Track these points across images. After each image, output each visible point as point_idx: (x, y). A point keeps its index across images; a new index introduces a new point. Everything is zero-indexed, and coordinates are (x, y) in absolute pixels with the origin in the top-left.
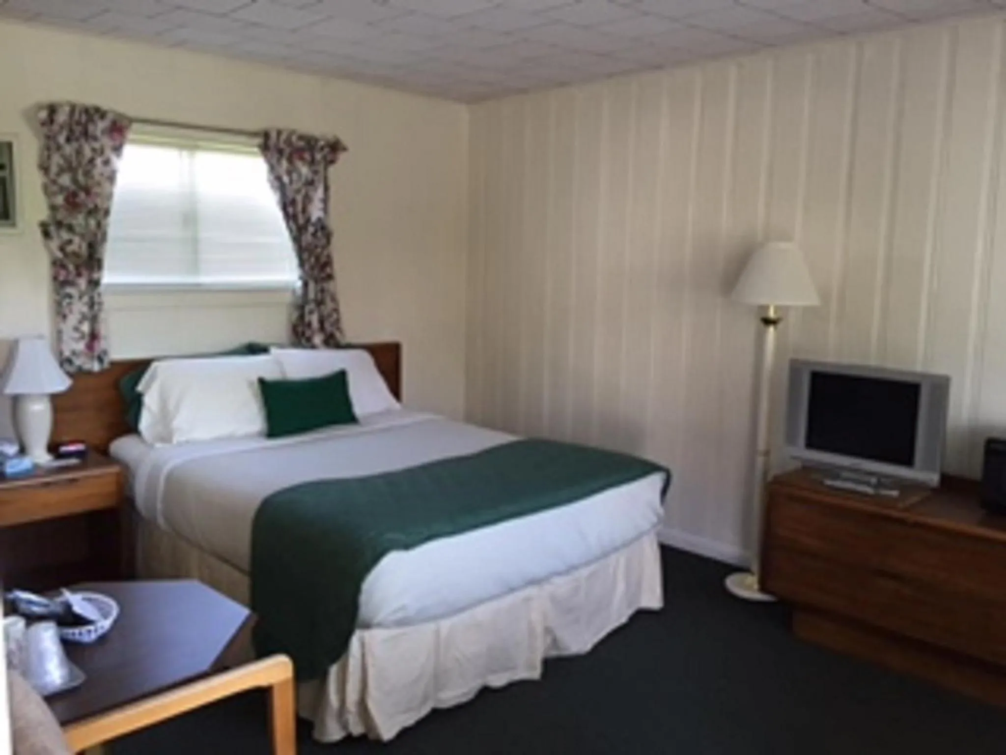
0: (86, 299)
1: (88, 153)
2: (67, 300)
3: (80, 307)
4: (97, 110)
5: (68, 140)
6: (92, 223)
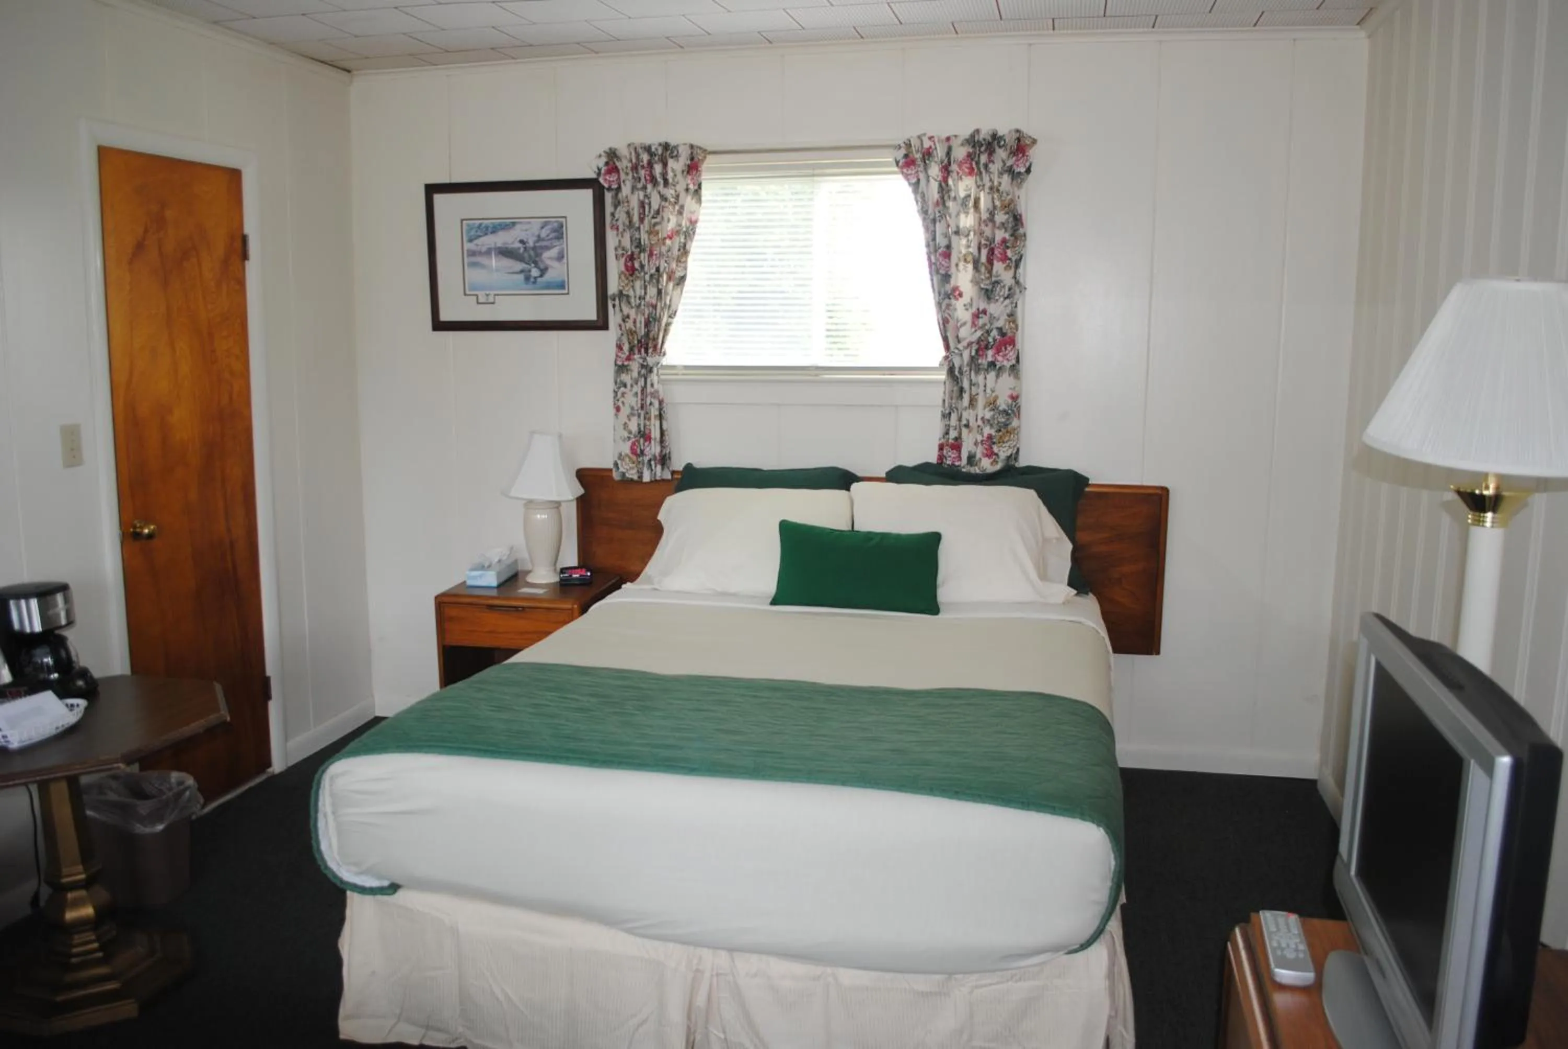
0: (637, 388)
1: (655, 202)
2: (622, 389)
3: (631, 400)
4: (666, 146)
5: (634, 189)
6: (652, 291)
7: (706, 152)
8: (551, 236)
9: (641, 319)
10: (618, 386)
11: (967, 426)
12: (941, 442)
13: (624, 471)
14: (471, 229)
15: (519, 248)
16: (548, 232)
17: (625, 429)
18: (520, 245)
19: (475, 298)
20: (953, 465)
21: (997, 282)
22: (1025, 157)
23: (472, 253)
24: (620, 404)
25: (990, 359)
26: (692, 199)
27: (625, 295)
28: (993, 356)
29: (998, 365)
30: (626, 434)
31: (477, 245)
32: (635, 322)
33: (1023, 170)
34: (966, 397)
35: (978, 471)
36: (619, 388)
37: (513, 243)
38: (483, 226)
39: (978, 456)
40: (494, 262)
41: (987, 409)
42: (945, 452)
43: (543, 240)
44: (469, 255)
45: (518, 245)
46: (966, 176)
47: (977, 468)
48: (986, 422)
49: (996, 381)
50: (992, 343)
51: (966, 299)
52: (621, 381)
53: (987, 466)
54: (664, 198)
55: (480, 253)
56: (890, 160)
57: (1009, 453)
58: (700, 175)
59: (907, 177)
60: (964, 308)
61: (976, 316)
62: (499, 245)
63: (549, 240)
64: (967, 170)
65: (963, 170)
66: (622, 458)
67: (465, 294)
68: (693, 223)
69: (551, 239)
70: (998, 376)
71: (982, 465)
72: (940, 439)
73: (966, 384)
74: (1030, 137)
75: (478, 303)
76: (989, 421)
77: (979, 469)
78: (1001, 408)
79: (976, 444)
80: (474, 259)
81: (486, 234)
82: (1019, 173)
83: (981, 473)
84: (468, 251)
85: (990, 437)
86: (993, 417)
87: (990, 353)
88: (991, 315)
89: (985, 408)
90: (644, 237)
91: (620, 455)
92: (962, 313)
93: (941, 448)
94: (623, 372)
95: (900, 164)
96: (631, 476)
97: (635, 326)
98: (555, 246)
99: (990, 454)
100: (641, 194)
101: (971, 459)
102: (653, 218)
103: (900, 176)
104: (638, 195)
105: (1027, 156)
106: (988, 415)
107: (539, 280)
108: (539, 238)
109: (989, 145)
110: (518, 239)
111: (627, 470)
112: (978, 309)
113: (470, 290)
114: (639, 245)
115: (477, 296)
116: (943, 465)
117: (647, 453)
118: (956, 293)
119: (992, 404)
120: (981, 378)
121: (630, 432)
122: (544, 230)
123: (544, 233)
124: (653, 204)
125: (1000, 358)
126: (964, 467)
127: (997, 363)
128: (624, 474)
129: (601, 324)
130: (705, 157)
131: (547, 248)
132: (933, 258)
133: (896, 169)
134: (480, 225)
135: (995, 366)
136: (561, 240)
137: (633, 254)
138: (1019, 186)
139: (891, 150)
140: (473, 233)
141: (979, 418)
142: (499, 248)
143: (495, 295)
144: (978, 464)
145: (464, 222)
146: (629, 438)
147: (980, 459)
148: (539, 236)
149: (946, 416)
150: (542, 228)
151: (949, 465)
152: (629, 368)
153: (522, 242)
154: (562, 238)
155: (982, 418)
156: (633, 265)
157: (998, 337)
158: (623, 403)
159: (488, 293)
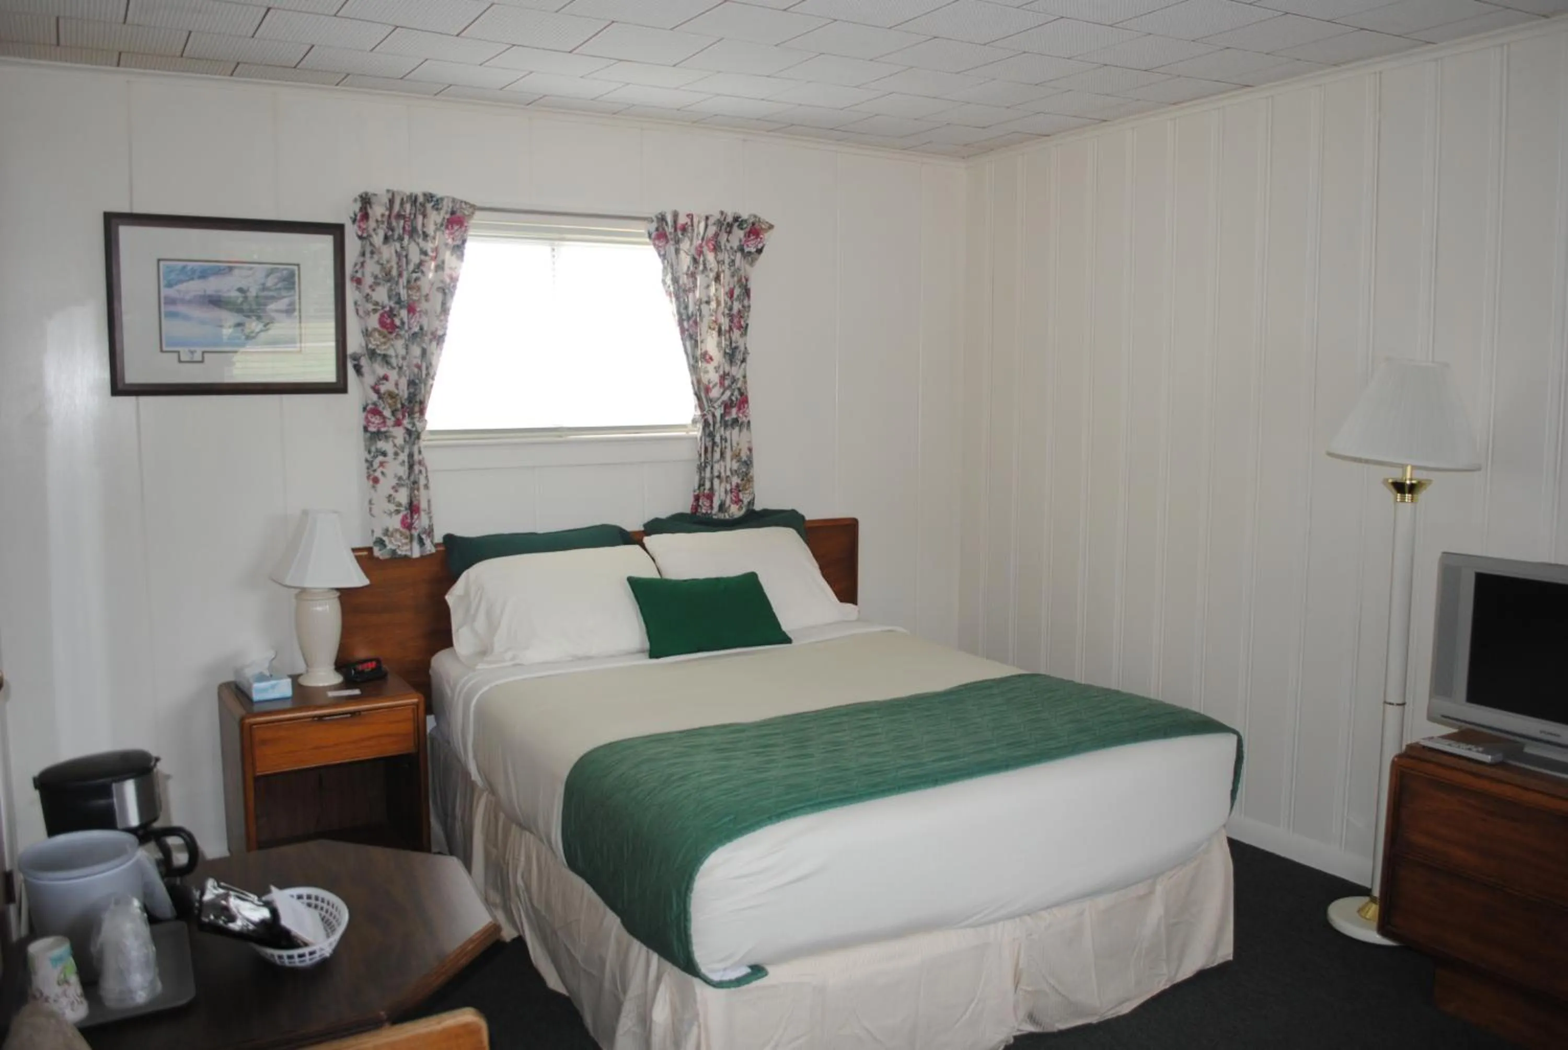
7: (474, 208)
8: (279, 285)
9: (403, 383)
10: (372, 454)
11: (719, 477)
12: (696, 493)
13: (394, 548)
14: (171, 271)
15: (237, 298)
16: (276, 280)
17: (389, 501)
18: (238, 294)
19: (176, 355)
20: (707, 513)
21: (736, 348)
22: (759, 240)
23: (171, 301)
24: (378, 474)
25: (734, 415)
26: (452, 255)
27: (380, 355)
28: (737, 413)
29: (740, 421)
30: (392, 507)
31: (179, 291)
32: (397, 385)
33: (753, 250)
34: (718, 450)
35: (727, 517)
36: (375, 457)
37: (229, 291)
38: (189, 268)
39: (728, 502)
40: (198, 313)
41: (734, 461)
42: (701, 501)
43: (268, 289)
44: (165, 303)
45: (234, 294)
46: (710, 252)
47: (726, 514)
48: (734, 473)
49: (739, 435)
50: (735, 402)
51: (714, 364)
52: (377, 449)
53: (735, 511)
54: (425, 253)
55: (183, 301)
56: (643, 231)
57: (749, 500)
58: (466, 231)
59: (658, 248)
60: (714, 370)
61: (723, 377)
62: (209, 292)
63: (276, 289)
64: (712, 247)
65: (708, 246)
66: (389, 533)
67: (162, 351)
68: (454, 280)
69: (280, 289)
70: (740, 431)
71: (731, 512)
72: (695, 491)
73: (718, 439)
74: (767, 223)
75: (180, 361)
76: (736, 471)
77: (729, 515)
78: (743, 460)
79: (726, 492)
80: (172, 308)
81: (192, 279)
82: (750, 253)
83: (730, 518)
84: (166, 298)
85: (738, 486)
86: (739, 469)
87: (734, 410)
88: (733, 377)
89: (732, 459)
90: (403, 293)
91: (387, 530)
92: (712, 376)
93: (697, 498)
94: (380, 440)
95: (653, 236)
96: (404, 553)
97: (397, 389)
98: (284, 297)
99: (738, 501)
100: (398, 245)
101: (722, 507)
102: (414, 272)
103: (652, 247)
104: (395, 245)
105: (761, 238)
106: (735, 466)
107: (262, 334)
108: (264, 288)
109: (730, 226)
110: (236, 288)
111: (399, 546)
112: (724, 372)
113: (168, 345)
114: (399, 302)
115: (178, 352)
116: (698, 514)
117: (417, 527)
118: (707, 358)
119: (737, 456)
120: (728, 434)
121: (399, 505)
122: (270, 279)
123: (270, 282)
124: (410, 256)
125: (741, 415)
126: (715, 515)
127: (739, 419)
128: (394, 552)
129: (339, 387)
130: (473, 213)
131: (273, 299)
132: (686, 324)
133: (648, 240)
134: (184, 267)
135: (738, 421)
136: (292, 293)
137: (391, 309)
138: (752, 263)
139: (645, 223)
140: (173, 276)
141: (728, 469)
142: (210, 296)
143: (203, 353)
144: (728, 511)
145: (162, 263)
146: (398, 512)
147: (730, 506)
148: (263, 284)
149: (701, 468)
150: (268, 276)
151: (703, 514)
152: (388, 434)
153: (240, 290)
154: (293, 288)
155: (731, 470)
156: (393, 322)
157: (739, 397)
158: (383, 473)
159: (192, 349)
